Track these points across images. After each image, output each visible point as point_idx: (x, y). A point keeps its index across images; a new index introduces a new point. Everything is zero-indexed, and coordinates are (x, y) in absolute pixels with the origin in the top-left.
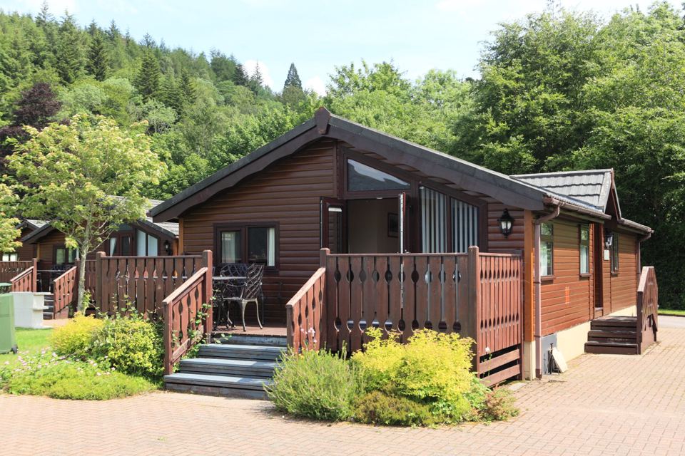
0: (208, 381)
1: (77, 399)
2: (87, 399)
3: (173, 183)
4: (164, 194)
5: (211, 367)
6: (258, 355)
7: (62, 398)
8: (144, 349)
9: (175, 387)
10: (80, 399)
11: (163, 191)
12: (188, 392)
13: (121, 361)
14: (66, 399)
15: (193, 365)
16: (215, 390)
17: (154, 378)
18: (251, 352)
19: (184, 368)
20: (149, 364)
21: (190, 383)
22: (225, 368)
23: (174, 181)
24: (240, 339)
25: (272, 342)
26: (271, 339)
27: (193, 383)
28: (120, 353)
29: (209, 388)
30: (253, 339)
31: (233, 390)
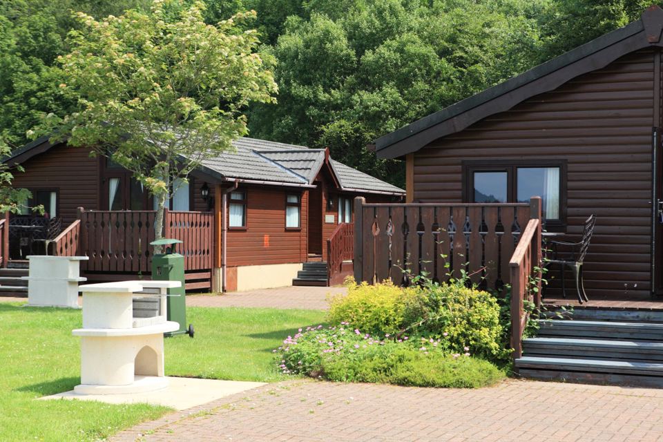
0: (589, 366)
1: (442, 387)
2: (454, 387)
3: (47, 95)
4: (33, 111)
5: (574, 348)
6: (632, 334)
7: (420, 386)
8: (490, 324)
9: (534, 373)
10: (445, 387)
11: (30, 107)
12: (557, 379)
13: (462, 340)
14: (426, 386)
15: (545, 346)
16: (597, 377)
17: (499, 362)
18: (620, 330)
19: (531, 349)
20: (494, 345)
21: (558, 368)
22: (597, 349)
23: (49, 92)
24: (586, 313)
25: (638, 317)
26: (636, 314)
27: (562, 368)
28: (460, 329)
29: (589, 375)
30: (606, 313)
31: (626, 377)
